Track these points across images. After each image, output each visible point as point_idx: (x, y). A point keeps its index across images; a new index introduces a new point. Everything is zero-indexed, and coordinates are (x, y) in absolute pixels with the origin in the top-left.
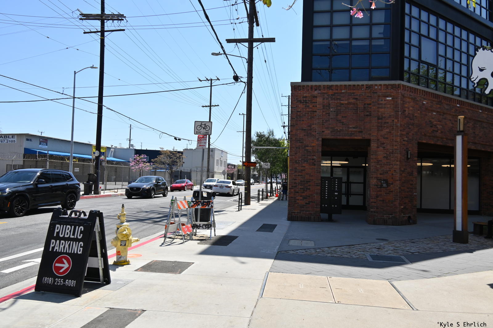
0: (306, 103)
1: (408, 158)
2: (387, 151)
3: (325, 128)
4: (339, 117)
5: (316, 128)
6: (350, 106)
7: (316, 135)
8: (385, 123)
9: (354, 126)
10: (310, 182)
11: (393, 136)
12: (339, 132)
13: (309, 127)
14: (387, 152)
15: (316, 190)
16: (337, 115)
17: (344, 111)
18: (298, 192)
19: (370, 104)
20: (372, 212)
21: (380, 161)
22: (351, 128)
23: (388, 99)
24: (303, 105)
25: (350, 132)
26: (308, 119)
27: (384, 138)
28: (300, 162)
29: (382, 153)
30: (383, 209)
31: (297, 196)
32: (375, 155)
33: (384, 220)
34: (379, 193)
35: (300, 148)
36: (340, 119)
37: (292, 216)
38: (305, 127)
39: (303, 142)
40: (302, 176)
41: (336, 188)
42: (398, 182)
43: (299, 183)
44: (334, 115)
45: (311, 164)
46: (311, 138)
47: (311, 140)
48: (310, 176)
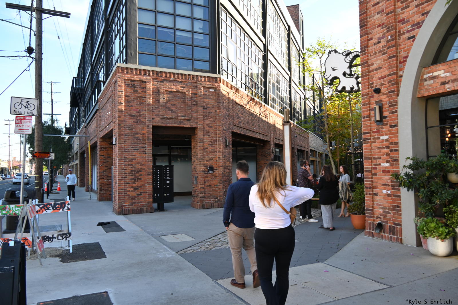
0: (135, 87)
1: (226, 146)
2: (212, 139)
3: (155, 115)
5: (146, 115)
6: (178, 94)
7: (145, 122)
8: (209, 113)
9: (182, 114)
10: (141, 171)
11: (216, 126)
12: (169, 119)
13: (139, 113)
15: (147, 180)
16: (166, 103)
17: (173, 99)
18: (128, 183)
20: (201, 197)
21: (206, 148)
22: (180, 116)
23: (211, 90)
24: (131, 89)
25: (179, 120)
26: (137, 105)
27: (209, 127)
28: (129, 150)
29: (208, 141)
30: (210, 193)
31: (127, 188)
32: (202, 143)
33: (211, 204)
34: (206, 179)
35: (129, 135)
36: (169, 106)
37: (122, 210)
38: (134, 113)
39: (133, 130)
40: (132, 165)
41: (168, 176)
42: (221, 168)
43: (130, 174)
44: (163, 103)
45: (142, 152)
46: (141, 125)
47: (141, 127)
48: (141, 166)
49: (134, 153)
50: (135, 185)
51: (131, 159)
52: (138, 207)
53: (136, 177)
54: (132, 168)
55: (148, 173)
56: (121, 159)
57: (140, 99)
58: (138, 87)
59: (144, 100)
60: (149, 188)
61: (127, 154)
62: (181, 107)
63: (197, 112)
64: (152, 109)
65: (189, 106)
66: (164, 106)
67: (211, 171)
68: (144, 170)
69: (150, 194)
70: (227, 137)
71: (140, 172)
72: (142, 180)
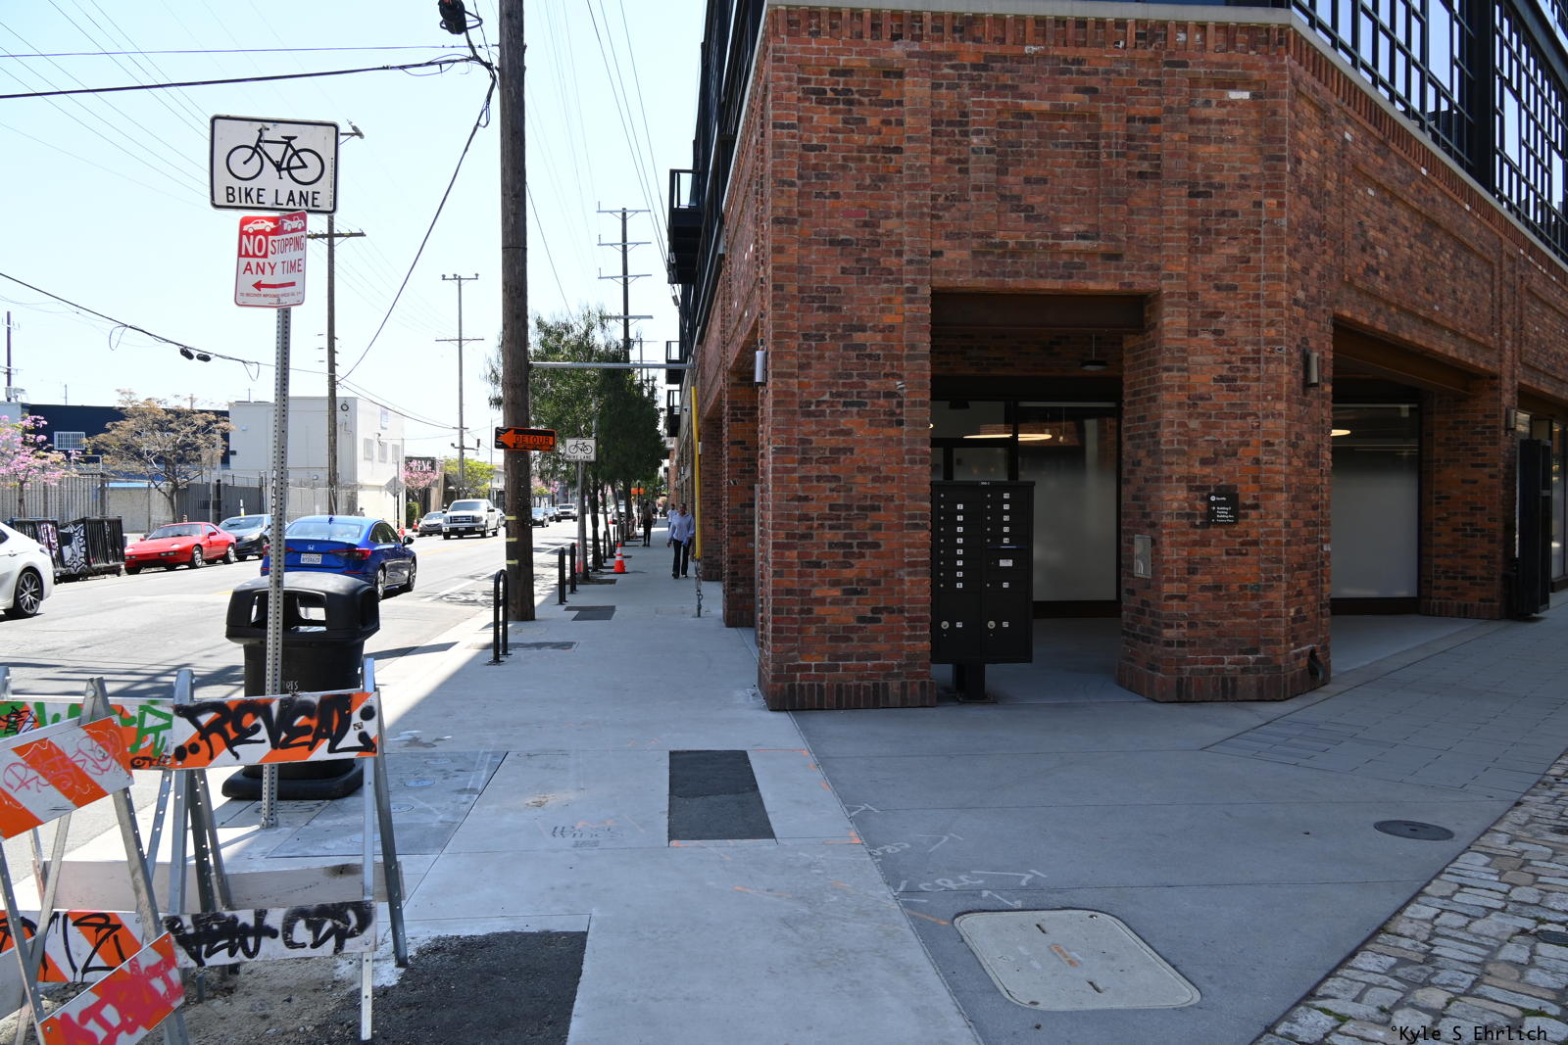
0: (850, 102)
1: (1307, 384)
2: (1232, 349)
3: (947, 237)
4: (1013, 181)
5: (901, 234)
6: (1063, 127)
7: (900, 271)
8: (1223, 214)
9: (1082, 228)
10: (878, 509)
11: (1257, 279)
12: (1014, 254)
13: (867, 230)
14: (1233, 353)
15: (906, 550)
16: (1002, 171)
17: (1035, 150)
18: (818, 565)
19: (1155, 120)
20: (1169, 644)
21: (1202, 398)
22: (1069, 236)
23: (1234, 95)
24: (834, 112)
25: (1066, 258)
26: (858, 187)
27: (1218, 288)
28: (824, 407)
29: (1210, 359)
30: (1217, 626)
31: (814, 585)
32: (1180, 370)
33: (1224, 680)
34: (1200, 552)
35: (823, 338)
36: (1016, 190)
37: (792, 688)
38: (846, 228)
39: (840, 309)
40: (836, 478)
41: (1006, 535)
42: (1282, 498)
43: (825, 519)
44: (986, 172)
45: (882, 417)
46: (877, 284)
47: (877, 298)
48: (876, 481)
49: (844, 423)
50: (847, 573)
51: (832, 451)
52: (862, 678)
53: (853, 536)
54: (835, 494)
55: (912, 517)
56: (788, 450)
57: (873, 159)
58: (866, 100)
59: (893, 164)
60: (916, 588)
61: (814, 427)
62: (1074, 192)
63: (1158, 209)
64: (934, 207)
65: (1118, 183)
66: (988, 188)
67: (1223, 513)
68: (892, 505)
69: (920, 619)
70: (1313, 344)
71: (873, 514)
72: (882, 549)
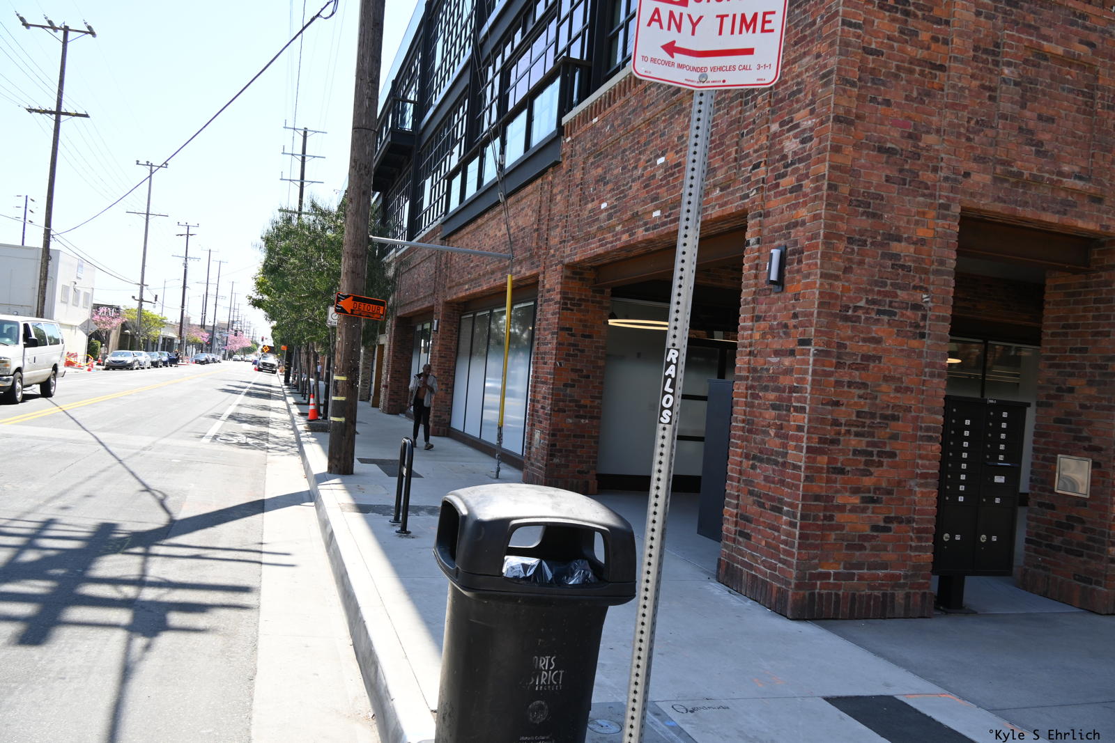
0: (907, 13)
3: (976, 160)
4: (1030, 116)
5: (938, 150)
6: (1069, 73)
7: (935, 186)
9: (1079, 169)
10: (896, 418)
12: (1026, 185)
13: (911, 141)
15: (920, 462)
16: (1023, 104)
17: (1048, 90)
18: (842, 471)
22: (1068, 175)
24: (893, 20)
25: (1064, 195)
26: (907, 98)
31: (837, 491)
37: (812, 595)
38: (893, 136)
39: (881, 217)
40: (864, 385)
41: (1002, 452)
43: (853, 425)
44: (1012, 103)
45: (908, 329)
46: (915, 197)
47: (914, 210)
48: (898, 392)
49: (876, 331)
50: (867, 481)
51: (863, 357)
53: (874, 445)
54: (862, 401)
55: (928, 430)
56: (827, 354)
57: (922, 73)
58: (920, 13)
59: (937, 81)
60: (924, 498)
65: (1107, 133)
66: (1012, 119)
68: (909, 415)
69: (926, 530)
71: (891, 423)
72: (898, 459)
